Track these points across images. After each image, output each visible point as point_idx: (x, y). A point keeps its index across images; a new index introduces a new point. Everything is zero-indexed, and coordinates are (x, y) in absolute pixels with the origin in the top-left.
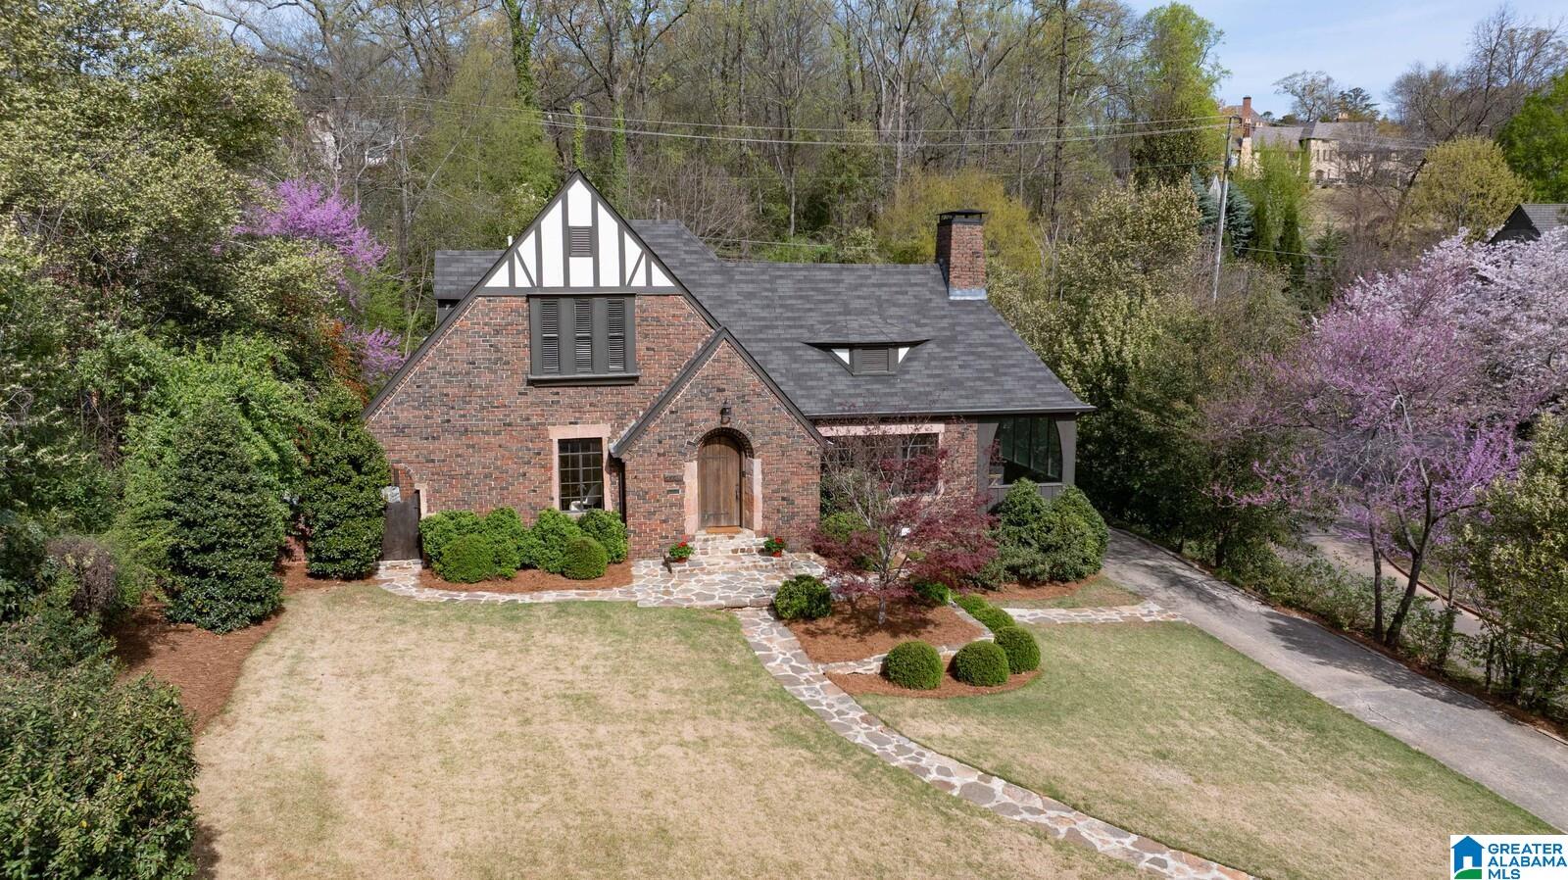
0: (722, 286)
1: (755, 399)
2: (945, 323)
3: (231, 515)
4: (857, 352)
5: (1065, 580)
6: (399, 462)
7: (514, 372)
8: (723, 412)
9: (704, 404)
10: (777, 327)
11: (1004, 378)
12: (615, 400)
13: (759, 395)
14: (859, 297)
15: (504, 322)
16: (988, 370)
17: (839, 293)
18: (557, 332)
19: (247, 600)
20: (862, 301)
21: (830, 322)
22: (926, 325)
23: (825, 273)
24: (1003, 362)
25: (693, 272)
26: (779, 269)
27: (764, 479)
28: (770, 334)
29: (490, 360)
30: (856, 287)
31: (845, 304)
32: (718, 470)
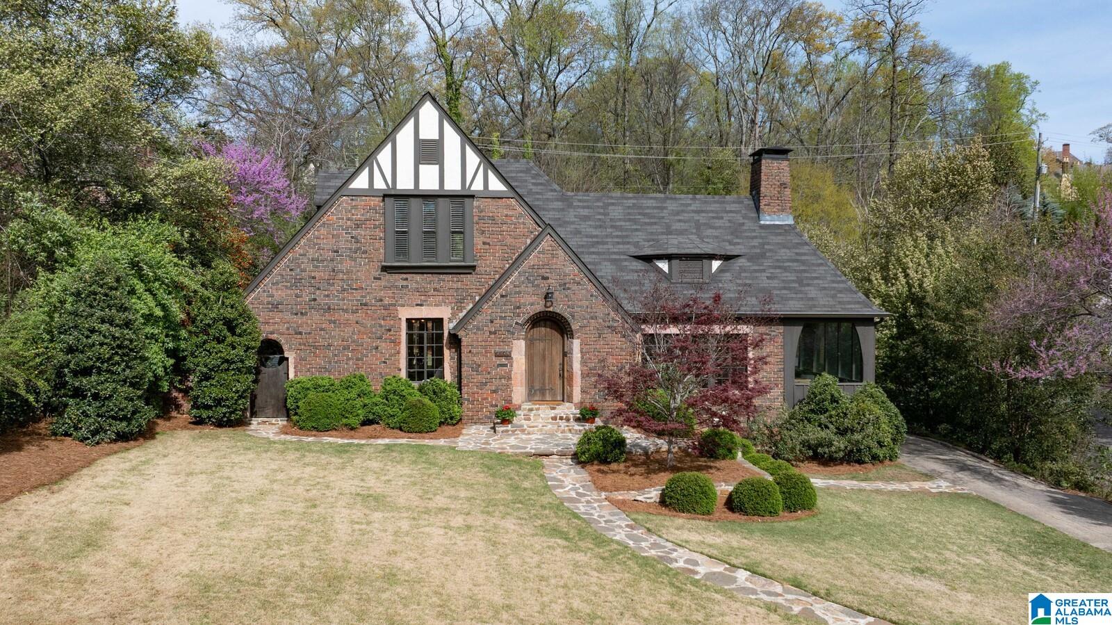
0: (563, 210)
1: (575, 287)
2: (755, 242)
3: (106, 344)
4: (675, 262)
5: (860, 462)
6: (272, 333)
7: (371, 260)
8: (547, 296)
9: (530, 290)
10: (607, 243)
11: (807, 288)
12: (455, 286)
13: (578, 283)
14: (680, 221)
15: (363, 218)
16: (793, 281)
17: (663, 217)
18: (407, 226)
19: (114, 418)
20: (682, 224)
21: (653, 240)
22: (738, 244)
23: (652, 201)
24: (808, 275)
25: (538, 199)
26: (612, 198)
27: (582, 358)
28: (601, 248)
29: (351, 249)
30: (678, 213)
31: (668, 226)
32: (544, 350)
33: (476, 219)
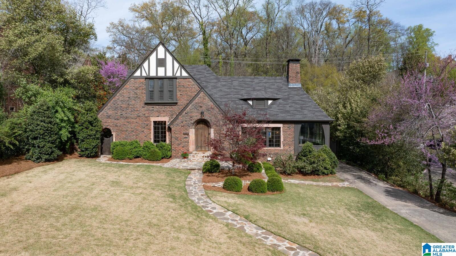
0: (216, 83)
1: (211, 110)
2: (286, 94)
3: (42, 129)
4: (255, 101)
5: (318, 175)
6: (108, 126)
7: (141, 101)
8: (202, 113)
9: (196, 111)
10: (231, 94)
11: (304, 110)
12: (170, 110)
13: (213, 109)
14: (259, 86)
15: (138, 86)
16: (299, 108)
17: (253, 85)
18: (153, 89)
19: (45, 154)
20: (259, 87)
21: (248, 93)
22: (280, 94)
23: (249, 79)
24: (304, 106)
25: (208, 79)
26: (235, 78)
27: (214, 135)
28: (229, 96)
29: (134, 97)
30: (258, 83)
31: (254, 88)
32: (202, 133)
33: (177, 86)
